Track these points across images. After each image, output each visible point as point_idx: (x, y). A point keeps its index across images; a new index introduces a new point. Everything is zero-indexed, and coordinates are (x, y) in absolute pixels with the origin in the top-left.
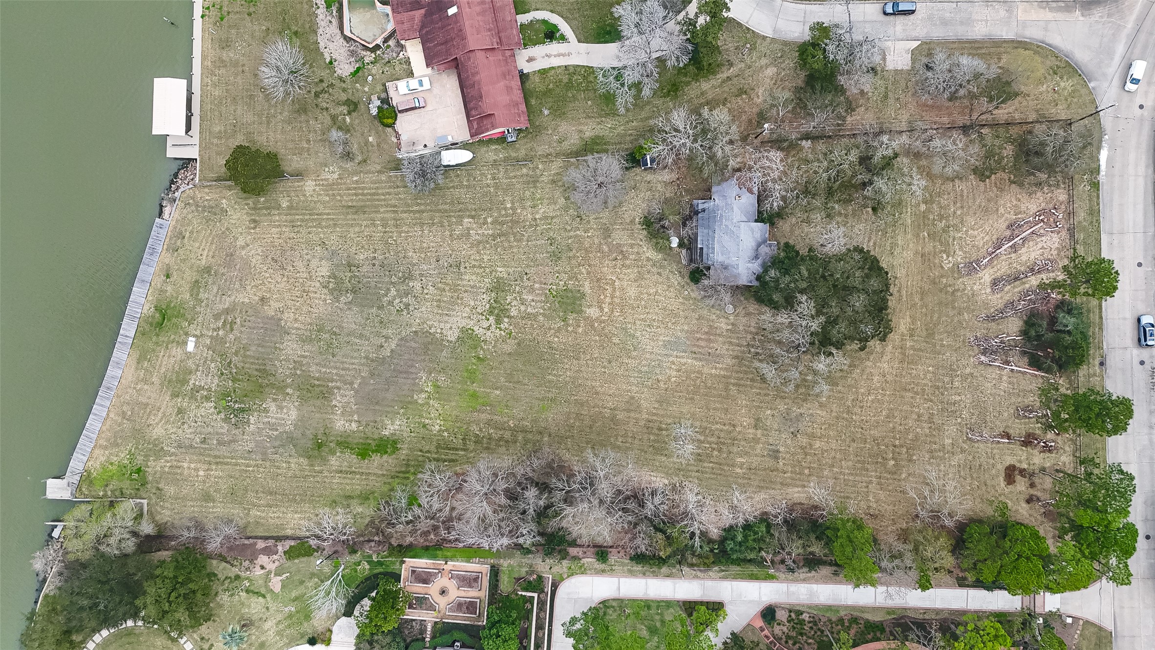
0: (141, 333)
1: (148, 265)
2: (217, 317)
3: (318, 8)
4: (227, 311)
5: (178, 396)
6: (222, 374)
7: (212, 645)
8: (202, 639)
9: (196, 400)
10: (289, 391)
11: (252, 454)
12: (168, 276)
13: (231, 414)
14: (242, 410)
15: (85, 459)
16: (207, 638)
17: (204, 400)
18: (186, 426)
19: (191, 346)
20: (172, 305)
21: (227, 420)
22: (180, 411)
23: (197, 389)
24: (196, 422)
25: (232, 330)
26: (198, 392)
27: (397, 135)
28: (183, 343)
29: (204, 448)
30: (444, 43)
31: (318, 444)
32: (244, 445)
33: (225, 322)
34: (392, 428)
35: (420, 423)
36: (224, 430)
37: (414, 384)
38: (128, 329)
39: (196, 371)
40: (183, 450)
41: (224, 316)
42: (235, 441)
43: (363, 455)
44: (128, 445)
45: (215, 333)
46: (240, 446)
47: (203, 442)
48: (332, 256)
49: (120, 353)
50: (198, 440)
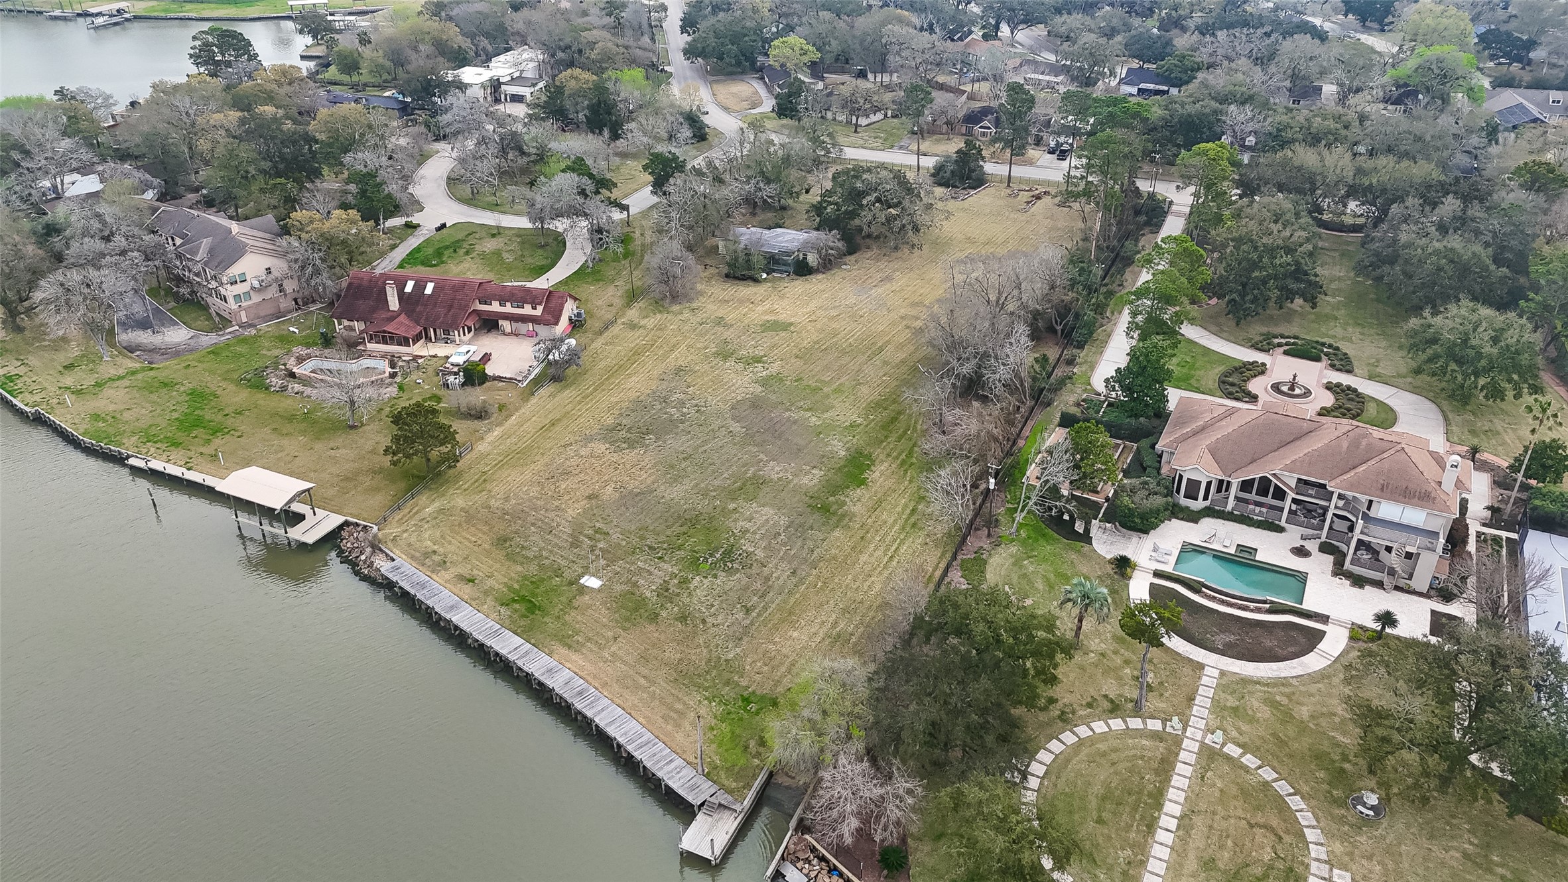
0: (525, 631)
1: (435, 595)
2: (576, 543)
3: (303, 392)
4: (577, 531)
5: (657, 615)
6: (660, 558)
7: (1106, 696)
8: (1089, 705)
9: (678, 595)
10: (732, 506)
11: (798, 572)
12: (470, 581)
13: (725, 565)
14: (728, 553)
15: (679, 762)
16: (1089, 699)
17: (684, 586)
18: (710, 620)
19: (592, 582)
20: (516, 586)
21: (731, 572)
22: (683, 618)
23: (663, 590)
24: (712, 606)
25: (607, 534)
26: (667, 590)
27: (499, 379)
28: (583, 590)
29: (759, 615)
30: (451, 307)
31: (825, 510)
32: (780, 573)
33: (590, 539)
34: (839, 448)
35: (846, 428)
36: (745, 581)
37: (795, 422)
38: (508, 645)
39: (635, 585)
40: (746, 639)
41: (582, 537)
42: (767, 579)
43: (862, 483)
44: (694, 699)
45: (597, 552)
46: (778, 578)
47: (748, 611)
48: (589, 439)
49: (536, 663)
50: (741, 615)
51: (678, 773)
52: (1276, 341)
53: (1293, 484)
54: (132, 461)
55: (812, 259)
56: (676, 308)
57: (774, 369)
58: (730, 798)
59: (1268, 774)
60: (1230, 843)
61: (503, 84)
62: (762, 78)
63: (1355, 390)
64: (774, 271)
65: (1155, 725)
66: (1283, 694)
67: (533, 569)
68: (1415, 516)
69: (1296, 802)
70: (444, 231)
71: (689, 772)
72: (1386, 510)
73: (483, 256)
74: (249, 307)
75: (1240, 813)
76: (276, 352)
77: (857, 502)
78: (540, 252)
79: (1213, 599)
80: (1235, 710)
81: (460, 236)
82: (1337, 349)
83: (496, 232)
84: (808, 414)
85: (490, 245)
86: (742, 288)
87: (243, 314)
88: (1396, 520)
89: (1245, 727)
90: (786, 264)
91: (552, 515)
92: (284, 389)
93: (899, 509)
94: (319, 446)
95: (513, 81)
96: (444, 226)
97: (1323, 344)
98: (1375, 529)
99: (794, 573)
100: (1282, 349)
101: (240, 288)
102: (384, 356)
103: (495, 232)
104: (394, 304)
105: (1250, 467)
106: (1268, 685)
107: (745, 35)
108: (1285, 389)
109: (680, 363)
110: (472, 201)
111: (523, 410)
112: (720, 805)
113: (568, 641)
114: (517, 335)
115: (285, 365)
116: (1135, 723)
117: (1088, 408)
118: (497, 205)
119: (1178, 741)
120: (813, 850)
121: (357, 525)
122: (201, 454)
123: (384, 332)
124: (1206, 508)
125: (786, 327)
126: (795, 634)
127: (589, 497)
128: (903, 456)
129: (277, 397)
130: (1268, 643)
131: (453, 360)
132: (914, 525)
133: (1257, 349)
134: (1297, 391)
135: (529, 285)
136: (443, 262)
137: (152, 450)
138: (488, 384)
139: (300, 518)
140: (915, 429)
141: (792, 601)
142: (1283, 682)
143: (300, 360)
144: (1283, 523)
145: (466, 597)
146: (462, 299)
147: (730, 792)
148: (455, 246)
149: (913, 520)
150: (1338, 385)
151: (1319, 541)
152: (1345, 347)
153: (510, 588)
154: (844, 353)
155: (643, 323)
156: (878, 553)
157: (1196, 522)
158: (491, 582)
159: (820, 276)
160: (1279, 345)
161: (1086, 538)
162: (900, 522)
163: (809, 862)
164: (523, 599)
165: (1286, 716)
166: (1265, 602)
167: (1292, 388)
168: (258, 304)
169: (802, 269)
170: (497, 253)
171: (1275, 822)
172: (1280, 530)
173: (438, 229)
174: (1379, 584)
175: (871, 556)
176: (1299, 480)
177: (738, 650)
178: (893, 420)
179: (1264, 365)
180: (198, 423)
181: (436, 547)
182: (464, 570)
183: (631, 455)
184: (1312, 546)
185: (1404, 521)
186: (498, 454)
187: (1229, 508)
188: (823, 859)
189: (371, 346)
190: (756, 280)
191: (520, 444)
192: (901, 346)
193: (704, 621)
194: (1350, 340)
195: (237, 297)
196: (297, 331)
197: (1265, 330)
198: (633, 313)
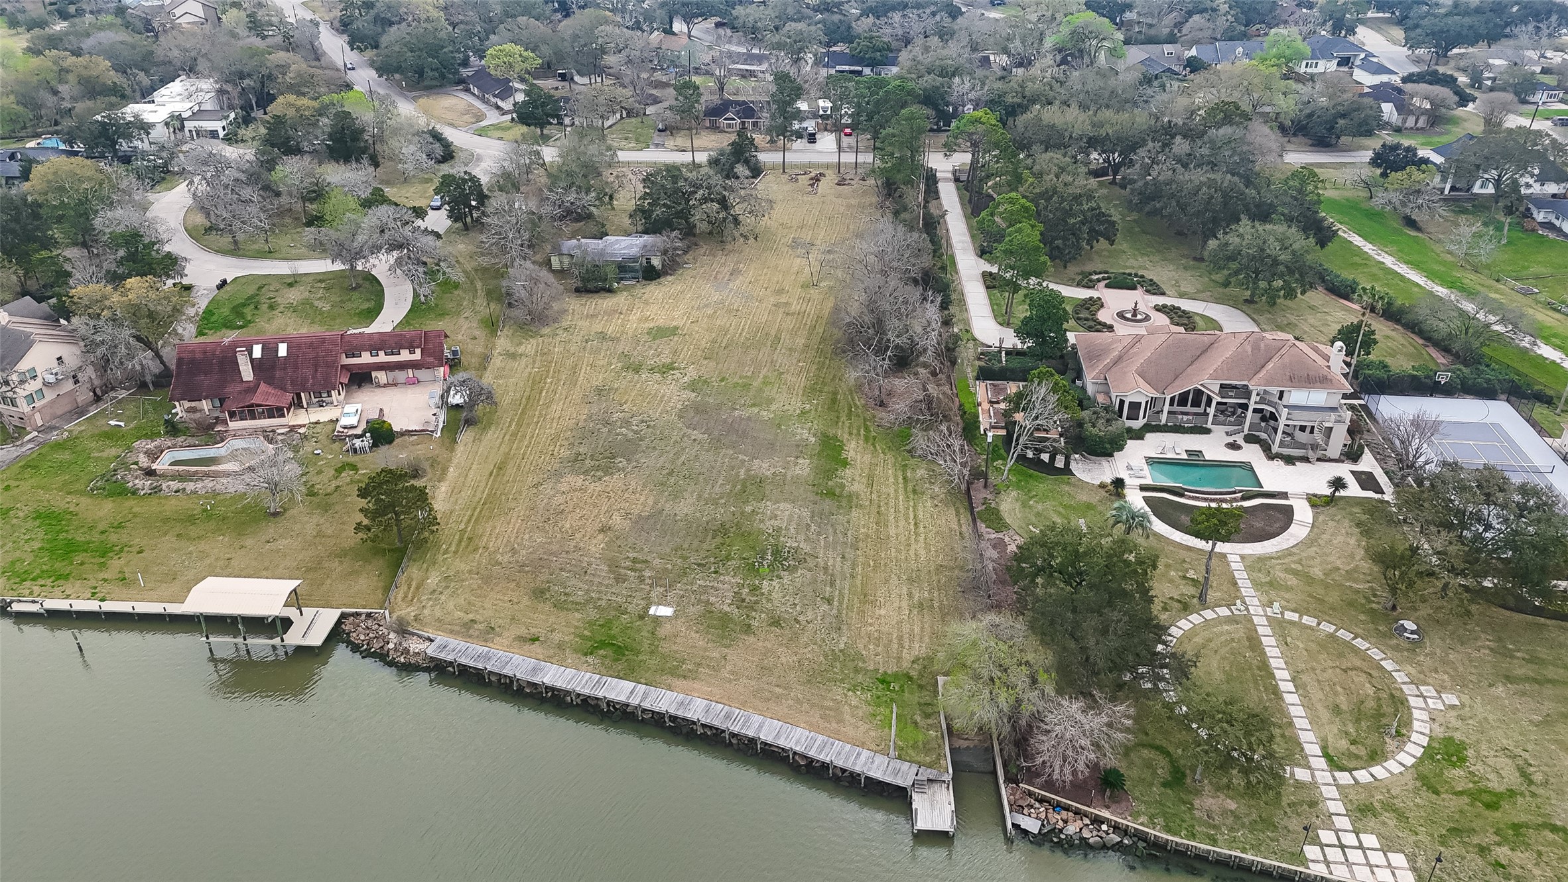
0: (628, 674)
1: (507, 663)
2: (620, 579)
3: (184, 489)
4: (613, 566)
5: (749, 626)
6: (716, 572)
7: (1171, 598)
8: (1165, 609)
9: (756, 602)
10: (749, 509)
11: (847, 555)
12: (534, 639)
13: (782, 564)
14: (776, 552)
15: (866, 753)
16: (1161, 604)
17: (757, 593)
18: (801, 618)
19: (665, 611)
20: (587, 633)
21: (791, 569)
23: (739, 601)
24: (795, 604)
25: (646, 562)
26: (743, 600)
27: (409, 433)
28: (657, 620)
29: (841, 603)
30: (316, 366)
31: (831, 494)
32: (833, 560)
33: (632, 570)
34: (806, 434)
35: (799, 416)
36: (809, 574)
37: (749, 419)
38: (619, 690)
39: (707, 602)
40: (844, 628)
41: (623, 571)
42: (826, 569)
43: (845, 463)
44: (838, 692)
45: (648, 581)
46: (834, 566)
47: (829, 602)
48: (557, 475)
49: (664, 700)
50: (826, 607)
51: (872, 763)
52: (1095, 277)
53: (1217, 389)
54: (16, 607)
55: (656, 262)
56: (546, 330)
57: (692, 373)
58: (935, 772)
59: (1331, 629)
60: (1339, 689)
61: (186, 119)
62: (467, 90)
63: (1179, 308)
64: (622, 279)
65: (1223, 611)
66: (1294, 562)
67: (593, 614)
68: (1318, 397)
69: (1360, 643)
70: (227, 288)
71: (880, 760)
72: (1297, 397)
73: (292, 308)
74: (44, 407)
75: (1331, 664)
76: (113, 452)
77: (853, 480)
78: (355, 295)
79: (1197, 499)
80: (1270, 584)
81: (251, 290)
82: (1142, 277)
83: (293, 281)
84: (756, 410)
85: (293, 296)
86: (600, 301)
87: (38, 417)
88: (1303, 403)
89: (1288, 596)
90: (633, 270)
91: (576, 556)
92: (157, 490)
93: (891, 480)
94: (249, 542)
95: (195, 115)
96: (224, 282)
97: (1130, 275)
98: (1296, 414)
99: (843, 557)
100: (1103, 283)
101: (33, 386)
102: (254, 432)
103: (291, 280)
104: (247, 373)
105: (1177, 383)
106: (1279, 558)
107: (443, 47)
108: (1129, 315)
109: (595, 383)
110: (235, 250)
111: (455, 461)
112: (930, 780)
113: (680, 671)
114: (395, 385)
115: (136, 463)
116: (1209, 614)
117: (990, 360)
118: (270, 252)
119: (1248, 619)
120: (1030, 794)
121: (358, 614)
122: (105, 580)
123: (252, 405)
124: (1145, 425)
125: (674, 331)
126: (883, 612)
127: (602, 530)
128: (862, 432)
129: (154, 501)
130: (1258, 525)
131: (345, 421)
132: (914, 491)
133: (1084, 286)
134: (1139, 317)
135: (367, 330)
136: (250, 322)
137: (36, 590)
138: (397, 441)
139: (287, 623)
140: (857, 407)
141: (859, 583)
142: (1288, 553)
143: (154, 455)
144: (1209, 425)
145: (541, 657)
146: (326, 356)
147: (930, 766)
148: (252, 301)
149: (910, 488)
150: (1165, 306)
151: (1242, 435)
152: (1149, 275)
153: (581, 637)
154: (746, 348)
155: (521, 350)
156: (902, 523)
157: (1142, 439)
158: (557, 637)
159: (670, 278)
160: (1099, 280)
161: (1067, 471)
162: (901, 491)
163: (1032, 807)
164: (603, 644)
165: (1309, 580)
166: (1234, 492)
167: (1135, 315)
168: (52, 402)
169: (651, 274)
170: (306, 303)
171: (1358, 663)
172: (1207, 431)
173: (220, 287)
174: (1305, 459)
175: (897, 527)
176: (1222, 385)
177: (845, 639)
178: (834, 401)
179: (1099, 299)
180: (71, 548)
181: (471, 616)
182: (522, 631)
183: (615, 481)
184: (1239, 439)
185: (1310, 403)
186: (462, 510)
187: (1163, 422)
188: (1041, 800)
189: (233, 425)
190: (610, 291)
191: (478, 495)
192: (794, 332)
193: (797, 622)
194: (1146, 269)
195: (30, 398)
196: (122, 424)
197: (1078, 270)
198: (503, 342)
